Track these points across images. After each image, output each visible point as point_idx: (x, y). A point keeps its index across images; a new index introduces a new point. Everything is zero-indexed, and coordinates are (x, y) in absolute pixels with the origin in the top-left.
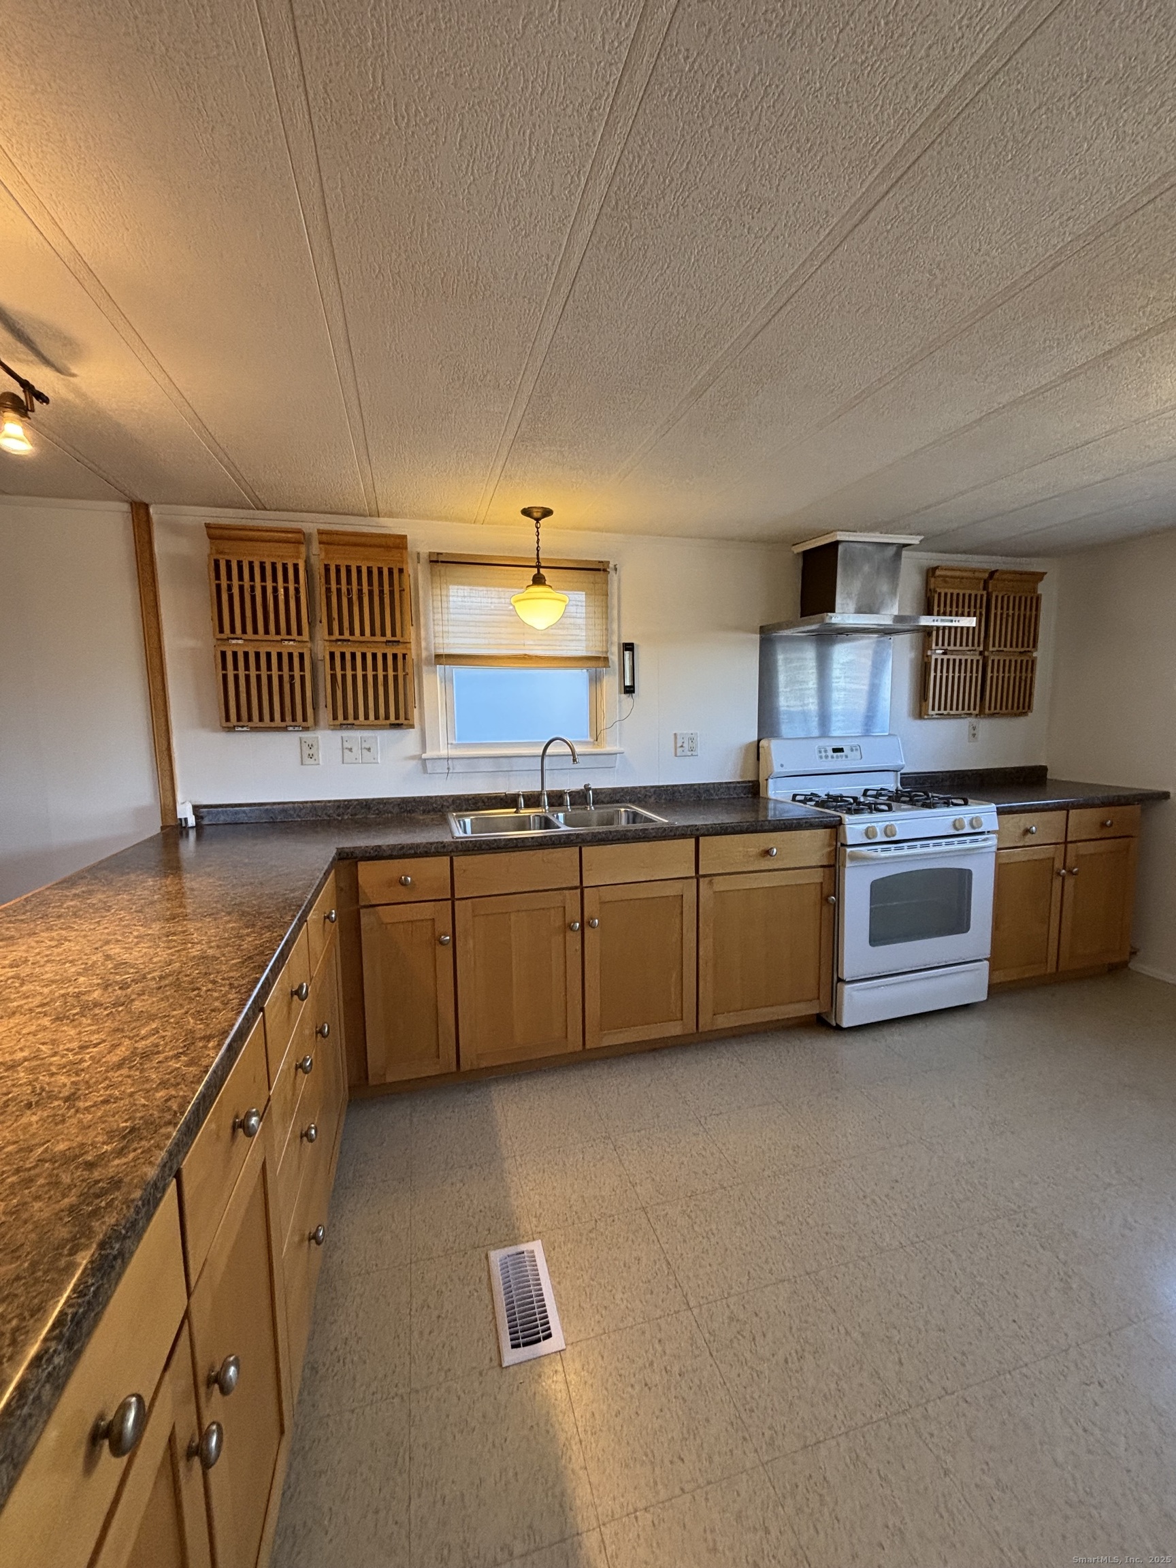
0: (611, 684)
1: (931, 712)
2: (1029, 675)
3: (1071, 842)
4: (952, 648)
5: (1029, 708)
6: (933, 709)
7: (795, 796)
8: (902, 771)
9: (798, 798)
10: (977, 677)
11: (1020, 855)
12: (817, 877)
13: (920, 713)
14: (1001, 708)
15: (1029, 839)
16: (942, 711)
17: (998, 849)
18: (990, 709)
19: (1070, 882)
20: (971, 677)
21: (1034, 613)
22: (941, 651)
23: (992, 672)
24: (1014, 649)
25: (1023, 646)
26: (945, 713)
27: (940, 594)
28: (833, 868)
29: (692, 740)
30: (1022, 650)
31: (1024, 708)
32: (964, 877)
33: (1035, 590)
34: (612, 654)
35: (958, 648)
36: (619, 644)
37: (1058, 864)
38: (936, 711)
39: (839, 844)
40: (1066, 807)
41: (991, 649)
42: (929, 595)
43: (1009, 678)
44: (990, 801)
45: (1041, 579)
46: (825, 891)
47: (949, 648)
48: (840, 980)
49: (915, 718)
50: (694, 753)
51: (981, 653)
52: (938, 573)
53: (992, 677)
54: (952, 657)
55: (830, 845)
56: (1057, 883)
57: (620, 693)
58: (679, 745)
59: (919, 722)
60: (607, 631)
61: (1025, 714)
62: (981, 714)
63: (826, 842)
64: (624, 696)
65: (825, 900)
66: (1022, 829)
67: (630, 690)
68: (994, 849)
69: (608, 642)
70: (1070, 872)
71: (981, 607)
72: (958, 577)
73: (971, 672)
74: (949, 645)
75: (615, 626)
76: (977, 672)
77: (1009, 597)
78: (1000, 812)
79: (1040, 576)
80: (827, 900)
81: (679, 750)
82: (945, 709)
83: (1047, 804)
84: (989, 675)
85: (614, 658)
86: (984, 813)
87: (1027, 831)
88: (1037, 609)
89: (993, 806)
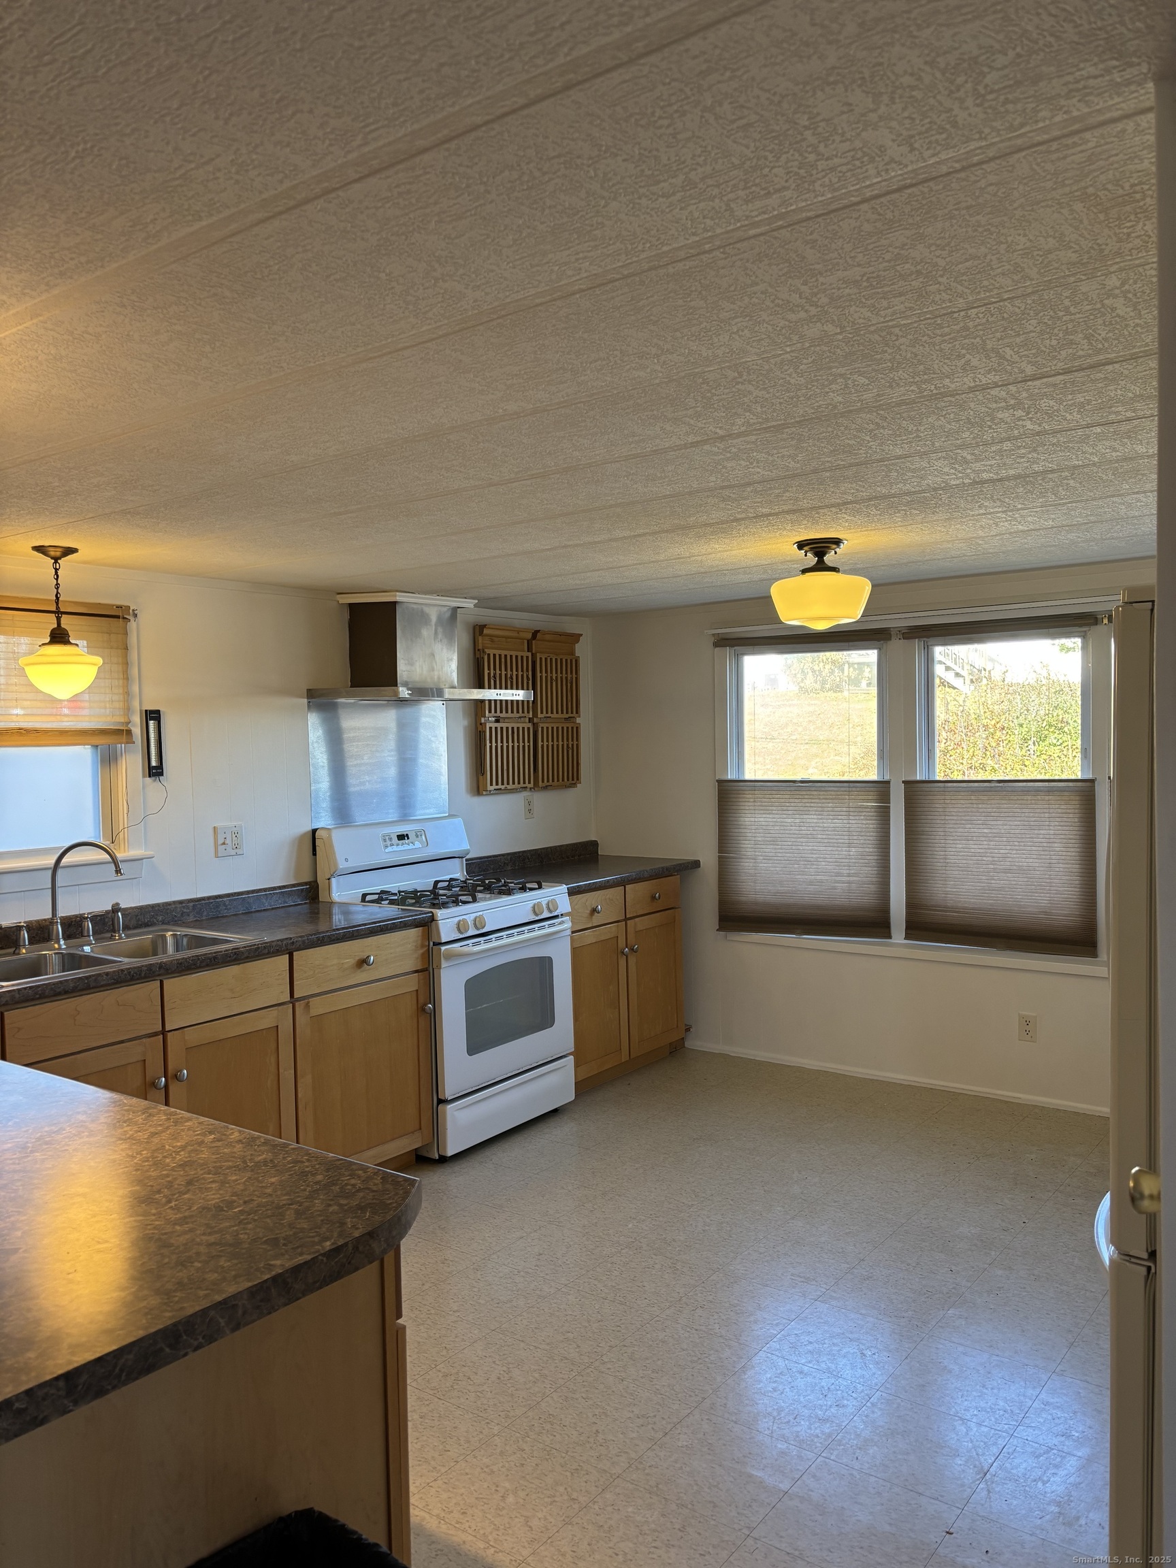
0: (131, 764)
1: (490, 788)
2: (575, 743)
3: (631, 918)
4: (504, 715)
5: (578, 779)
6: (491, 785)
7: (364, 896)
8: (468, 857)
9: (368, 898)
10: (529, 746)
11: (589, 937)
12: (412, 983)
13: (478, 789)
14: (553, 781)
15: (597, 919)
16: (500, 786)
17: (573, 932)
18: (543, 781)
19: (632, 960)
20: (524, 747)
21: (574, 676)
22: (493, 719)
23: (543, 741)
24: (560, 715)
25: (567, 713)
26: (503, 787)
27: (489, 655)
28: (427, 972)
29: (236, 834)
30: (567, 716)
31: (573, 780)
32: (545, 965)
33: (573, 653)
34: (134, 725)
35: (510, 715)
36: (141, 711)
37: (622, 943)
38: (494, 787)
39: (431, 944)
40: (622, 883)
41: (540, 715)
42: (478, 656)
43: (558, 745)
44: (561, 883)
45: (578, 641)
46: (421, 1001)
47: (502, 715)
48: (442, 1101)
49: (474, 795)
50: (239, 851)
51: (530, 720)
52: (486, 631)
53: (543, 746)
54: (504, 725)
55: (422, 946)
56: (622, 962)
57: (144, 776)
58: (221, 841)
59: (477, 801)
60: (127, 694)
61: (574, 785)
62: (536, 786)
63: (419, 942)
64: (148, 780)
65: (421, 1010)
66: (590, 909)
67: (155, 772)
68: (569, 932)
69: (128, 710)
70: (632, 949)
71: (527, 671)
72: (503, 637)
73: (524, 742)
74: (501, 712)
75: (136, 688)
76: (529, 742)
77: (551, 659)
78: (571, 893)
79: (576, 638)
80: (423, 1010)
81: (221, 848)
82: (503, 784)
83: (608, 881)
84: (540, 743)
85: (137, 731)
86: (556, 895)
87: (594, 911)
88: (577, 673)
89: (564, 888)
